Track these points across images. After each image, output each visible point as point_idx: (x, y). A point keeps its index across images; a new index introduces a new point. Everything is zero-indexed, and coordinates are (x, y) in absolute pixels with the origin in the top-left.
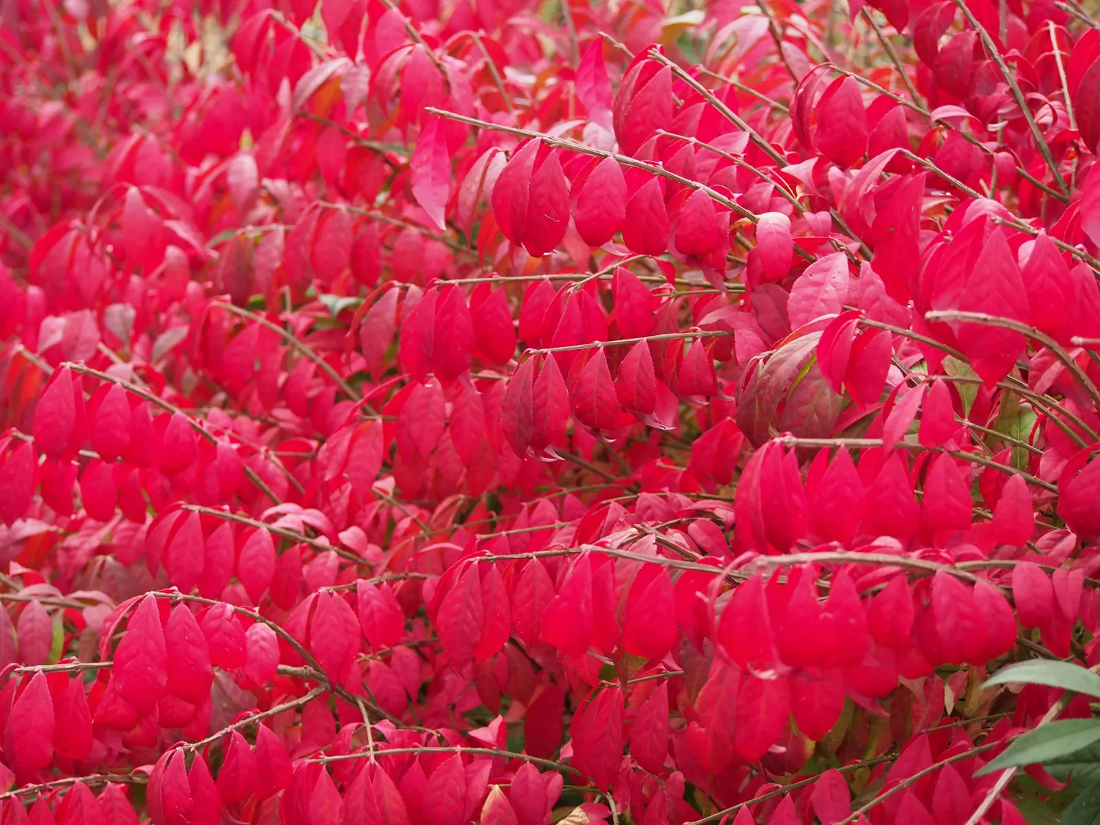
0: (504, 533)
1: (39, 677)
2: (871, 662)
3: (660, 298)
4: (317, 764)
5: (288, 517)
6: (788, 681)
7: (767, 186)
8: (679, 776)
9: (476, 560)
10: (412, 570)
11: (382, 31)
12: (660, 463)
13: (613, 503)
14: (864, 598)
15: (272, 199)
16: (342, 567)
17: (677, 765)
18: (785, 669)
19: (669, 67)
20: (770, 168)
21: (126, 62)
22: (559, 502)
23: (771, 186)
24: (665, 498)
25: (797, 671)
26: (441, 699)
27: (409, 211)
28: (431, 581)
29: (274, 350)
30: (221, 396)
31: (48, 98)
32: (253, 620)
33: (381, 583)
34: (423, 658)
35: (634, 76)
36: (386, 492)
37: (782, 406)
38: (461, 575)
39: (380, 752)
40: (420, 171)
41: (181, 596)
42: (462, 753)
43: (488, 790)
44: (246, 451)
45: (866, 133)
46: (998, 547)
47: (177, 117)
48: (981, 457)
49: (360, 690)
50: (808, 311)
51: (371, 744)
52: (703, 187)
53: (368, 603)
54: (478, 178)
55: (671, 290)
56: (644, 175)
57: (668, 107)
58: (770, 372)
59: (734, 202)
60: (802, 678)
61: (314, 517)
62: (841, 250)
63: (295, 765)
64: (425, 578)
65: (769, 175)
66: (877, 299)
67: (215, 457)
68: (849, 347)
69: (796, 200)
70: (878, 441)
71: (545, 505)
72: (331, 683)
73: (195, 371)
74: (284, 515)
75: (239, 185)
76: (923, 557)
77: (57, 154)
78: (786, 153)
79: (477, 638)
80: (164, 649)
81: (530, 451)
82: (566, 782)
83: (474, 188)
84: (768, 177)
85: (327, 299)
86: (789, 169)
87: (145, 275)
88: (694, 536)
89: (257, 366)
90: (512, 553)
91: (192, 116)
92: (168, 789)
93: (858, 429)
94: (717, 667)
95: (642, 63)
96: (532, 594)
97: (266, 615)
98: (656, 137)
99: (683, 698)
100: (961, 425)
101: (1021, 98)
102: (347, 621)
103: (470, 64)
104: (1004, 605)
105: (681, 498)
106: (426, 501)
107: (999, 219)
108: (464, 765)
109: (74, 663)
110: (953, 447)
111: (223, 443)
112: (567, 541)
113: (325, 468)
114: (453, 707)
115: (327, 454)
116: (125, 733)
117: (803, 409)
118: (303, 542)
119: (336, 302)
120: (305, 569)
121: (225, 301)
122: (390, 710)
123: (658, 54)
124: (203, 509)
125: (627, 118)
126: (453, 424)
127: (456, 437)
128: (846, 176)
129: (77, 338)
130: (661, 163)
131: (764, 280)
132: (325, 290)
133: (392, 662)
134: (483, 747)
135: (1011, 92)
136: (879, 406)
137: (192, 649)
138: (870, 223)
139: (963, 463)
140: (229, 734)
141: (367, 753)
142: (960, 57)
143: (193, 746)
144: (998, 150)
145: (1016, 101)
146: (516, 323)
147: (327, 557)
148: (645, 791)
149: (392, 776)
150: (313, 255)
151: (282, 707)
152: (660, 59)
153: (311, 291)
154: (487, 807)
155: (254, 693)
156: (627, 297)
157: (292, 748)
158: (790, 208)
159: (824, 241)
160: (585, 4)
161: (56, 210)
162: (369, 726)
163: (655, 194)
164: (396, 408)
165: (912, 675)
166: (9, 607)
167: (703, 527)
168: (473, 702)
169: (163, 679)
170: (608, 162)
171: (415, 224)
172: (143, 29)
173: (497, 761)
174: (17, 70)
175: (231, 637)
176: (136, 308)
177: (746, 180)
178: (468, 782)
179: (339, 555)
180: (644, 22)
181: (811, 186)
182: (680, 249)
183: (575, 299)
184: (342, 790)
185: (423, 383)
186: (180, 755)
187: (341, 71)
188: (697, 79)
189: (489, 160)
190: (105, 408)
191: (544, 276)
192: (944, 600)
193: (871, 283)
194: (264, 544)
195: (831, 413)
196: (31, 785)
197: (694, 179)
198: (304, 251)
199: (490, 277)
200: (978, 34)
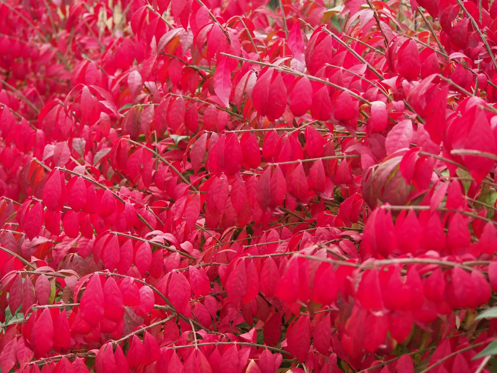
0: (255, 245)
1: (47, 310)
2: (425, 308)
3: (327, 139)
4: (171, 350)
5: (158, 237)
6: (388, 316)
7: (375, 89)
8: (335, 355)
9: (244, 258)
10: (213, 261)
11: (199, 16)
12: (325, 213)
13: (305, 232)
14: (422, 278)
15: (147, 90)
16: (182, 259)
17: (333, 350)
18: (386, 311)
19: (330, 35)
20: (376, 81)
21: (79, 26)
22: (280, 230)
23: (377, 89)
24: (328, 229)
25: (392, 312)
26: (227, 319)
27: (211, 98)
28: (222, 267)
29: (149, 160)
30: (125, 180)
31: (43, 42)
32: (143, 285)
33: (200, 267)
34: (218, 300)
35: (314, 39)
36: (201, 225)
37: (383, 190)
38: (237, 265)
39: (200, 344)
40: (218, 81)
41: (110, 274)
42: (237, 345)
43: (249, 362)
44: (138, 207)
45: (420, 65)
46: (481, 254)
47: (103, 51)
48: (473, 213)
49: (190, 315)
50: (394, 147)
51: (196, 340)
52: (346, 90)
53: (194, 276)
54: (244, 84)
55: (331, 136)
56: (321, 84)
57: (330, 53)
58: (378, 174)
59: (361, 97)
60: (394, 315)
61: (169, 237)
62: (409, 119)
63: (162, 349)
64: (220, 265)
65: (376, 84)
66: (425, 141)
67: (124, 210)
68: (414, 164)
69: (388, 95)
70: (427, 207)
71: (274, 232)
72: (177, 312)
73: (114, 169)
74: (155, 236)
75: (133, 84)
76: (448, 260)
77: (48, 67)
78: (383, 74)
79: (244, 293)
80: (103, 298)
81: (269, 209)
82: (284, 358)
83: (242, 89)
84: (375, 85)
85: (173, 137)
86: (385, 81)
87: (90, 125)
88: (342, 247)
89: (142, 167)
90: (259, 255)
91: (110, 51)
92: (105, 362)
93: (417, 201)
94: (355, 310)
95: (319, 33)
96: (269, 273)
97: (148, 282)
98: (325, 67)
99: (337, 320)
100: (464, 199)
101: (489, 49)
102: (185, 285)
103: (238, 31)
104: (485, 282)
105: (336, 229)
106: (218, 228)
107: (482, 107)
108: (238, 350)
109: (62, 304)
110: (461, 209)
111: (128, 203)
112: (284, 249)
113: (174, 215)
114: (232, 322)
115: (175, 208)
116: (85, 335)
117: (393, 191)
118: (164, 248)
119: (177, 138)
120: (165, 260)
121: (127, 138)
122: (204, 325)
123: (326, 29)
124: (119, 233)
125: (311, 58)
126: (232, 195)
127: (233, 201)
128: (410, 84)
129: (60, 154)
130: (328, 79)
131: (374, 132)
132: (172, 133)
133: (204, 303)
134: (246, 342)
135: (485, 46)
136: (428, 191)
137: (116, 298)
138: (423, 107)
139: (465, 217)
140: (132, 337)
141: (195, 345)
142: (462, 30)
143: (116, 342)
144: (479, 73)
145: (487, 50)
146: (261, 149)
147: (175, 255)
148: (320, 362)
149: (206, 355)
150: (167, 117)
151: (155, 324)
152: (326, 31)
153: (166, 133)
154: (248, 369)
155: (143, 317)
156: (312, 138)
157: (159, 342)
158: (385, 99)
159: (400, 114)
160: (290, 3)
161: (47, 93)
162: (195, 332)
163: (325, 93)
164: (206, 188)
165: (443, 313)
166: (31, 276)
167: (346, 244)
168: (241, 321)
169: (102, 311)
170: (304, 79)
171: (213, 103)
172: (87, 12)
173: (253, 348)
174: (30, 29)
175: (133, 292)
176: (86, 140)
177: (366, 86)
178: (239, 358)
179: (180, 254)
180: (315, 10)
181: (395, 89)
182: (336, 118)
183: (288, 140)
184: (182, 361)
185: (219, 177)
186: (110, 346)
187: (179, 33)
188: (342, 39)
189: (249, 76)
190: (75, 187)
191: (274, 129)
192: (458, 280)
193: (423, 133)
194: (147, 249)
195: (406, 193)
196: (42, 359)
197: (343, 86)
198: (164, 115)
199: (250, 129)
200: (470, 20)
